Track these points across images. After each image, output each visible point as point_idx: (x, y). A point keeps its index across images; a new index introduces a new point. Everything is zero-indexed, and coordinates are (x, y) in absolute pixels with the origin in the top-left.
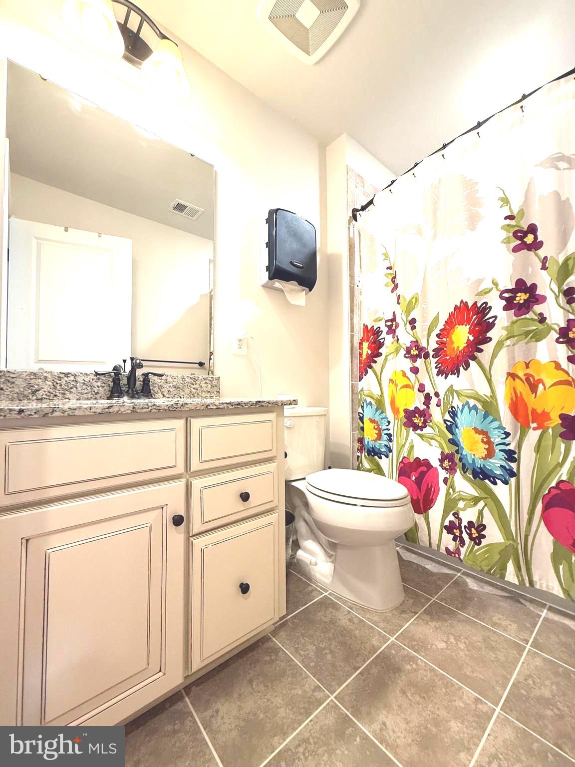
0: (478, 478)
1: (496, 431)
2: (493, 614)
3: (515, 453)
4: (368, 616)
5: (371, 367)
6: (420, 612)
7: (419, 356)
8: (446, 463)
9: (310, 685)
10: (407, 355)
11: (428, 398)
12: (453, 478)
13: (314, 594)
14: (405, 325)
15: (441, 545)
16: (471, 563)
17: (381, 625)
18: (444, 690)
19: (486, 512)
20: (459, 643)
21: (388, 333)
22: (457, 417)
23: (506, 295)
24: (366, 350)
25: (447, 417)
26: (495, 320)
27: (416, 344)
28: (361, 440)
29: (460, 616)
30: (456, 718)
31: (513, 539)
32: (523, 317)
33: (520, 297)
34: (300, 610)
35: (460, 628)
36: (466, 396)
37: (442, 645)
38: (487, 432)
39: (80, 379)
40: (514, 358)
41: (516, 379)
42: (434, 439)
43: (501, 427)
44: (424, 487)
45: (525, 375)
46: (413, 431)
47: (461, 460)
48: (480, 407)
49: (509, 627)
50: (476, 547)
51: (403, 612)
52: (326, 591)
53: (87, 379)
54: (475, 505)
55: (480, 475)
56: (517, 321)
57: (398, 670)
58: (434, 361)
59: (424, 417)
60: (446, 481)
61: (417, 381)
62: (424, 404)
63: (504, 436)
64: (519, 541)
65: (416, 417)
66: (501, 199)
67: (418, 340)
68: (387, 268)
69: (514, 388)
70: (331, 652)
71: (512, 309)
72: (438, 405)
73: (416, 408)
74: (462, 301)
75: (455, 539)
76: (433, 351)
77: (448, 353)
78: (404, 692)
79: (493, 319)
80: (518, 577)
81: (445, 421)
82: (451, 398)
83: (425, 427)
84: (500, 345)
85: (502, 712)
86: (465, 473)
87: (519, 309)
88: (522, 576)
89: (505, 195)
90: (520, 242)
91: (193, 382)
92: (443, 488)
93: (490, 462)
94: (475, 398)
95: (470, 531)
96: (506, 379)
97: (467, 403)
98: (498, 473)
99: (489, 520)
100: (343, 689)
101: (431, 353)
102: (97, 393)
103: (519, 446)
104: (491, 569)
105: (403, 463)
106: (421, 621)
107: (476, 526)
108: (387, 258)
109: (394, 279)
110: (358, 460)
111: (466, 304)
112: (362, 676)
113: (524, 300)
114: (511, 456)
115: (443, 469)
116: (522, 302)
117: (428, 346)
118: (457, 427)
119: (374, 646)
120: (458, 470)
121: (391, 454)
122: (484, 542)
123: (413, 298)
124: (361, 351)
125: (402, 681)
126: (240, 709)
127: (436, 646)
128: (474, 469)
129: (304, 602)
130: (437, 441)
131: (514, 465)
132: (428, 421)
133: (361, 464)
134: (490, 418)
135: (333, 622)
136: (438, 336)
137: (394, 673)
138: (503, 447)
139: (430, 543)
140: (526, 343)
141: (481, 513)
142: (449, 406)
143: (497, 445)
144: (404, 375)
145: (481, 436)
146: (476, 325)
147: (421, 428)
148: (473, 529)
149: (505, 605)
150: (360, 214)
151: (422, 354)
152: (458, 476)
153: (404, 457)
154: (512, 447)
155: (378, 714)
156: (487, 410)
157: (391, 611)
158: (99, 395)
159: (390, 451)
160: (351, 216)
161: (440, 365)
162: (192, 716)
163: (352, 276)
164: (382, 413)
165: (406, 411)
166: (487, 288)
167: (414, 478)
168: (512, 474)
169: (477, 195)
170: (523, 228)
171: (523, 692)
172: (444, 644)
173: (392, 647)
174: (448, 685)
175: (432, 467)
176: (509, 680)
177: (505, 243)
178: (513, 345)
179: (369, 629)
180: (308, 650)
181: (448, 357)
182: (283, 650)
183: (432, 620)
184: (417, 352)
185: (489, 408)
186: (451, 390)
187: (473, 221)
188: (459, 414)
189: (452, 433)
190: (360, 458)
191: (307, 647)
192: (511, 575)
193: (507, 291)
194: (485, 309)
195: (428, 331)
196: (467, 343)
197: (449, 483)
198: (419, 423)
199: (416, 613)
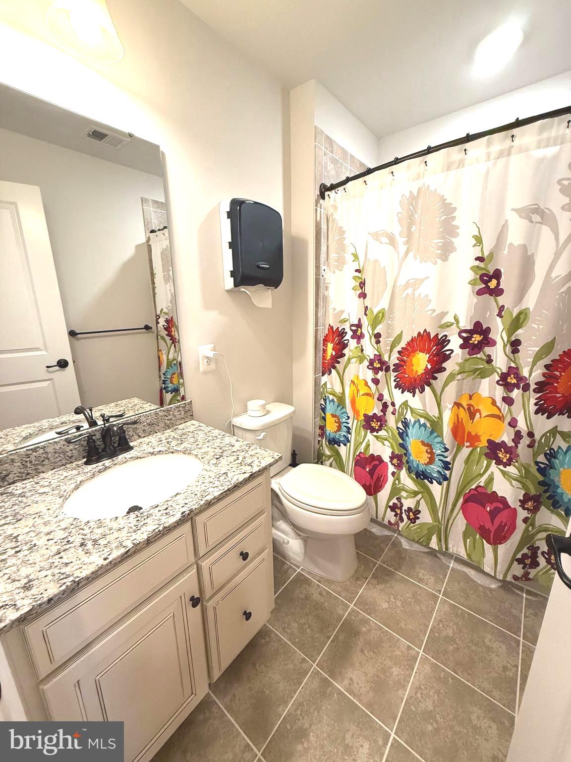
0: (419, 478)
1: (438, 445)
2: (419, 570)
3: (450, 464)
4: (333, 587)
5: (334, 368)
6: (370, 577)
7: (381, 369)
8: (395, 461)
9: (298, 659)
10: (370, 367)
11: (385, 406)
12: (399, 473)
13: (290, 571)
14: (371, 338)
15: (385, 519)
16: (407, 534)
17: (344, 594)
18: (388, 644)
19: (422, 501)
20: (396, 601)
21: (352, 337)
22: (409, 429)
23: (464, 335)
24: (330, 350)
25: (400, 425)
26: (451, 353)
27: (379, 358)
28: (322, 428)
29: (398, 576)
30: (396, 665)
31: (439, 523)
32: (475, 356)
33: (476, 338)
34: (281, 590)
35: (398, 587)
36: (419, 415)
37: (385, 605)
38: (431, 445)
39: (50, 449)
40: (461, 390)
41: (461, 408)
42: (388, 441)
43: (442, 443)
44: (375, 477)
45: (468, 405)
46: (370, 432)
47: (407, 462)
48: (428, 425)
49: (429, 580)
50: (412, 525)
51: (358, 579)
52: (298, 567)
53: (57, 447)
54: (415, 497)
55: (421, 476)
56: (469, 359)
57: (357, 633)
58: (393, 375)
59: (380, 422)
60: (393, 474)
61: (377, 391)
62: (381, 411)
63: (444, 450)
64: (443, 523)
65: (373, 421)
66: (475, 237)
67: (381, 354)
68: (356, 271)
69: (457, 415)
70: (310, 627)
71: (467, 348)
72: (393, 413)
73: (375, 414)
74: (425, 330)
75: (396, 515)
76: (394, 365)
77: (407, 372)
78: (362, 651)
79: (450, 352)
80: (438, 545)
81: (398, 428)
82: (405, 411)
83: (381, 430)
84: (452, 377)
85: (424, 654)
86: (410, 473)
87: (473, 349)
88: (441, 545)
89: (480, 234)
90: (485, 286)
91: (166, 414)
92: (391, 479)
93: (431, 468)
94: (425, 418)
95: (409, 514)
96: (453, 407)
97: (419, 421)
98: (435, 475)
99: (424, 507)
100: (322, 656)
101: (392, 367)
102: (71, 458)
103: (454, 459)
104: (420, 539)
105: (360, 457)
106: (371, 586)
107: (413, 511)
108: (356, 260)
109: (362, 284)
110: (319, 444)
111: (429, 334)
112: (334, 643)
113: (478, 341)
114: (447, 466)
115: (392, 465)
116: (476, 342)
117: (389, 360)
118: (407, 436)
119: (339, 615)
120: (404, 468)
121: (348, 444)
122: (418, 522)
123: (380, 312)
124: (325, 348)
125: (360, 643)
126: (251, 689)
127: (382, 607)
128: (417, 471)
129: (283, 581)
130: (389, 442)
131: (447, 473)
132: (384, 426)
133: (321, 448)
134: (435, 434)
135: (307, 598)
136: (399, 352)
137: (355, 636)
138: (442, 458)
139: (377, 516)
140: (473, 379)
141: (418, 502)
142: (402, 417)
143: (437, 455)
144: (366, 384)
145: (426, 448)
146: (435, 355)
147: (377, 431)
148: (411, 513)
149: (427, 561)
150: (328, 195)
151: (384, 368)
152: (403, 473)
153: (361, 452)
154: (448, 460)
155: (347, 673)
156: (434, 428)
157: (349, 579)
158: (73, 458)
159: (349, 441)
160: (319, 194)
161: (398, 380)
162: (216, 703)
163: (318, 267)
164: (343, 408)
165: (365, 416)
166: (449, 322)
167: (368, 470)
168: (446, 478)
169: (453, 223)
170: (489, 272)
171: (437, 635)
172: (387, 604)
173: (352, 614)
174: (391, 638)
175: (384, 461)
176: (428, 626)
177: (471, 284)
178: (463, 380)
179: (334, 600)
180: (292, 627)
181: (406, 376)
182: (274, 632)
183: (378, 583)
184: (379, 365)
185: (435, 426)
186: (405, 403)
187: (446, 250)
188: (411, 427)
189: (403, 440)
190: (320, 443)
191: (292, 625)
192: (434, 544)
193: (465, 331)
194: (444, 341)
195: (391, 347)
196: (425, 370)
197: (396, 476)
198: (375, 426)
199: (367, 578)
